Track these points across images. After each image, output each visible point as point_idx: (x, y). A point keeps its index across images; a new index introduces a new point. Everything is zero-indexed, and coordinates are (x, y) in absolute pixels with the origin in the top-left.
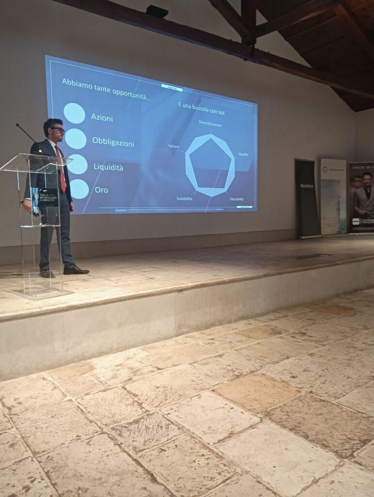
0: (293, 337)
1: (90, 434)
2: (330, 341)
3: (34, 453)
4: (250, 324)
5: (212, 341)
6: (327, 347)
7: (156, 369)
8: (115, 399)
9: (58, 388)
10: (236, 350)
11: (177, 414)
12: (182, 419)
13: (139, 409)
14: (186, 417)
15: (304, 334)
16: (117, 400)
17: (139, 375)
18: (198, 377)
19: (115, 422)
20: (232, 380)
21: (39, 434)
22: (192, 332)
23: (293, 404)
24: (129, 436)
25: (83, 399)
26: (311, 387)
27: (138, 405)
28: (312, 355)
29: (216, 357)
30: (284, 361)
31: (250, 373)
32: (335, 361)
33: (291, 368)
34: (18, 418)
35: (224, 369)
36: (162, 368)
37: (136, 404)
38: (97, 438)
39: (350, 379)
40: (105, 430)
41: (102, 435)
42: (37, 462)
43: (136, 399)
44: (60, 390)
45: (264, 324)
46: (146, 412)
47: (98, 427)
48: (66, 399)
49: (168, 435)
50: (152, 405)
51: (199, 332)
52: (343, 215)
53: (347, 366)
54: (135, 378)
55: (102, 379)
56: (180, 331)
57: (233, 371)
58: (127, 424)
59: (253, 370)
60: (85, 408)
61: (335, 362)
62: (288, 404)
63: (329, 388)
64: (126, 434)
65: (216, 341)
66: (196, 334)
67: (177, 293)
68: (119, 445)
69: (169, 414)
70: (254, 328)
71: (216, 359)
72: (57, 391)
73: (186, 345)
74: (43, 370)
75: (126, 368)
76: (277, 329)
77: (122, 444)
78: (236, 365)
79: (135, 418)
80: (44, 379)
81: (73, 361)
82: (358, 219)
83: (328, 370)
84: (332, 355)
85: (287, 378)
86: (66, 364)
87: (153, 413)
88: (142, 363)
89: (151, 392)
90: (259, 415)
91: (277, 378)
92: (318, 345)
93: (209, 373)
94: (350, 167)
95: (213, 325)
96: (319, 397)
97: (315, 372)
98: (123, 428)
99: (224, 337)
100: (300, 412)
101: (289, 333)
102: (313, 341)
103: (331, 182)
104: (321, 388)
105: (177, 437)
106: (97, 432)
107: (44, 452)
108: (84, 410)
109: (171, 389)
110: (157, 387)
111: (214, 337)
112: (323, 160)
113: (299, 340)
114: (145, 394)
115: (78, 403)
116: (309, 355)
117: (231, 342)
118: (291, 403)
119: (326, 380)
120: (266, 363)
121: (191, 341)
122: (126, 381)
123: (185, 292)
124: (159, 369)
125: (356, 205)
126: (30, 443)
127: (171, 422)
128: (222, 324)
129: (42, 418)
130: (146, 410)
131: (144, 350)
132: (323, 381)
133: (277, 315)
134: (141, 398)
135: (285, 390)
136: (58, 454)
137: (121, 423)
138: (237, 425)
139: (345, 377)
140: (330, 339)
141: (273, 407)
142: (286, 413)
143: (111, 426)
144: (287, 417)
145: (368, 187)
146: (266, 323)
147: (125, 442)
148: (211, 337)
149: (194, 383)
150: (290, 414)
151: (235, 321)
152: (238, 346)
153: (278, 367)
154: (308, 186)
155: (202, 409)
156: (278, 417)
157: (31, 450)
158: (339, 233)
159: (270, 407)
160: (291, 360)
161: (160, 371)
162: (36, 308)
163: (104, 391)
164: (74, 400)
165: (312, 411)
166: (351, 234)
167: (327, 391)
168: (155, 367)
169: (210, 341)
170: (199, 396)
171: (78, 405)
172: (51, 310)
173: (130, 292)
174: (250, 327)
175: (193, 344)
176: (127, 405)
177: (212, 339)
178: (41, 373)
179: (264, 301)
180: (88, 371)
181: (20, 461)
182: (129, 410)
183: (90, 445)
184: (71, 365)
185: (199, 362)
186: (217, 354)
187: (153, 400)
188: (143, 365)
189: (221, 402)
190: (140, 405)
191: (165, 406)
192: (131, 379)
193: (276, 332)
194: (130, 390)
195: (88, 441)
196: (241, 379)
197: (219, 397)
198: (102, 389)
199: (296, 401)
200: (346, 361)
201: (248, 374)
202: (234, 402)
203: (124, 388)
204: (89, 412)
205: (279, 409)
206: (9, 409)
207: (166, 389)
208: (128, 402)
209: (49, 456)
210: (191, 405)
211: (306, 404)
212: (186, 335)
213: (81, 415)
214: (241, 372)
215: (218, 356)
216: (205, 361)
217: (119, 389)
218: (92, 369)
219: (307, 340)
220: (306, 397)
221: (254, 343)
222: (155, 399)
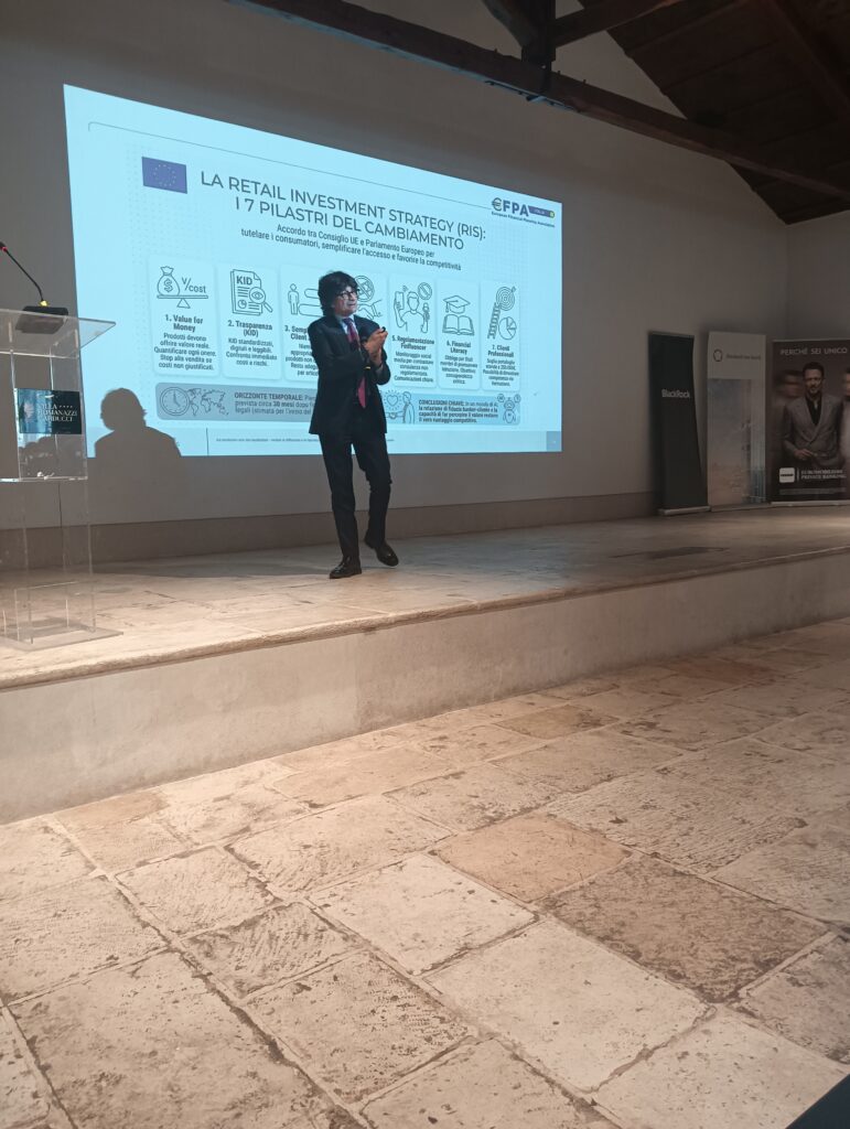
0: (625, 732)
1: (140, 953)
2: (708, 742)
3: (7, 997)
4: (532, 704)
5: (441, 743)
6: (700, 755)
7: (307, 806)
8: (204, 873)
9: (77, 849)
10: (494, 762)
11: (344, 905)
12: (354, 917)
13: (258, 896)
14: (364, 913)
15: (651, 726)
16: (210, 876)
17: (266, 820)
18: (403, 823)
19: (200, 926)
20: (477, 829)
21: (21, 953)
22: (399, 723)
23: (611, 882)
24: (229, 957)
25: (131, 875)
26: (656, 842)
27: (258, 887)
28: (665, 771)
29: (446, 778)
30: (599, 786)
31: (519, 814)
32: (716, 785)
33: (614, 802)
35: (463, 804)
36: (322, 803)
37: (252, 884)
38: (156, 960)
39: (748, 826)
40: (176, 943)
41: (167, 955)
42: (11, 1018)
43: (254, 873)
44: (83, 855)
45: (564, 704)
46: (273, 902)
47: (159, 938)
48: (93, 874)
49: (320, 952)
50: (289, 886)
51: (413, 724)
52: (759, 461)
53: (741, 796)
54: (255, 827)
55: (181, 829)
56: (370, 721)
57: (484, 809)
58: (227, 929)
59: (528, 805)
60: (135, 894)
61: (717, 788)
62: (601, 882)
63: (695, 846)
64: (222, 951)
65: (451, 742)
66: (407, 728)
67: (361, 635)
68: (204, 978)
69: (326, 905)
70: (541, 714)
71: (447, 782)
72: (73, 857)
73: (382, 751)
74: (46, 809)
75: (238, 804)
76: (591, 714)
77: (210, 974)
78: (491, 795)
79: (247, 916)
80: (47, 830)
81: (116, 790)
82: (791, 471)
83: (697, 804)
84: (711, 771)
85: (604, 823)
86: (101, 797)
87: (290, 905)
88: (278, 793)
89: (291, 857)
90: (533, 907)
91: (581, 823)
92: (680, 751)
93: (428, 813)
94: (775, 349)
95: (446, 707)
96: (673, 866)
97: (669, 809)
98: (218, 938)
99: (470, 733)
100: (624, 899)
101: (620, 722)
102: (671, 740)
103: (732, 384)
104: (678, 845)
105: (340, 958)
106: (156, 948)
107: (29, 994)
108: (131, 898)
109: (338, 850)
110: (306, 847)
111: (446, 734)
112: (712, 335)
113: (639, 740)
114: (276, 861)
115: (121, 883)
116: (658, 771)
117: (484, 744)
118: (607, 880)
119: (692, 829)
120: (559, 791)
121: (392, 743)
122: (236, 834)
123: (382, 633)
124: (313, 806)
125: (787, 436)
127: (330, 924)
128: (467, 705)
129: (32, 917)
130: (276, 899)
131: (284, 764)
132: (684, 830)
133: (595, 684)
134: (267, 871)
135: (595, 851)
136: (62, 999)
137: (214, 929)
138: (479, 929)
139: (736, 822)
140: (708, 738)
141: (566, 889)
142: (593, 902)
143: (190, 935)
144: (595, 909)
145: (814, 396)
146: (568, 703)
147: (218, 970)
148: (440, 734)
149: (392, 836)
150: (602, 904)
151: (499, 698)
152: (499, 753)
153: (586, 799)
154: (678, 394)
155: (404, 895)
156: (575, 911)
158: (749, 501)
159: (558, 889)
160: (615, 783)
161: (314, 811)
162: (28, 668)
163: (183, 856)
164: (110, 876)
165: (652, 896)
166: (774, 503)
167: (692, 852)
168: (306, 802)
169: (436, 743)
170: (399, 866)
171: (120, 887)
172: (62, 672)
173: (251, 632)
174: (530, 711)
175: (397, 750)
176: (231, 888)
177: (442, 738)
178: (40, 817)
179: (566, 652)
180: (151, 812)
182: (235, 898)
183: (139, 977)
184: (113, 798)
185: (408, 789)
186: (451, 771)
187: (294, 874)
188: (279, 797)
189: (445, 876)
190: (262, 886)
191: (319, 888)
192: (247, 829)
193: (589, 722)
194: (243, 853)
195: (134, 968)
196: (500, 827)
197: (446, 869)
198: (178, 852)
199: (619, 873)
200: (741, 785)
201: (515, 815)
202: (478, 877)
203: (229, 849)
204: (142, 904)
205: (579, 893)
207: (326, 849)
208: (234, 881)
209: (40, 1004)
210: (379, 885)
211: (642, 881)
212: (385, 730)
213: (124, 911)
214: (501, 811)
215: (452, 775)
216: (421, 786)
217: (218, 851)
218: (159, 808)
219: (658, 739)
220: (642, 866)
221: (536, 746)
222: (298, 873)
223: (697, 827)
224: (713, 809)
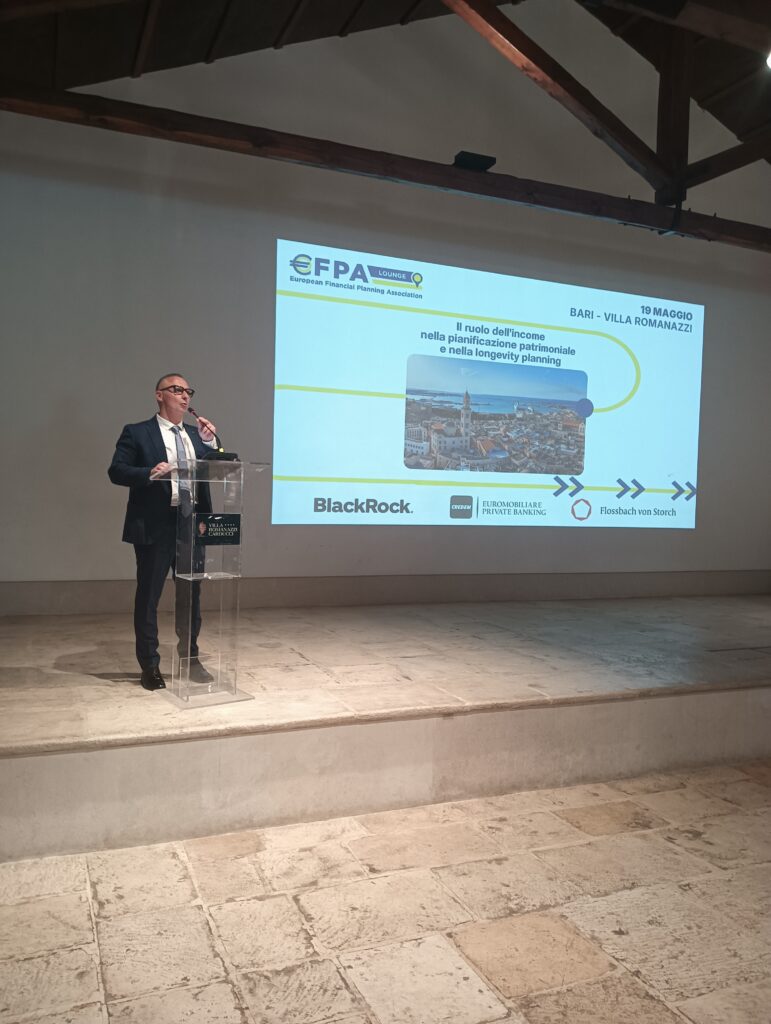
0: (670, 839)
1: (205, 979)
2: (742, 861)
3: (109, 996)
4: (597, 795)
5: (499, 825)
6: (728, 875)
7: (367, 869)
8: (272, 918)
9: (190, 878)
10: (536, 853)
11: (363, 969)
12: (365, 984)
13: (303, 947)
14: (375, 980)
15: (697, 835)
16: (274, 922)
17: (332, 877)
18: (437, 901)
19: (253, 964)
20: (495, 918)
21: (127, 961)
22: (470, 798)
23: (586, 994)
24: (265, 996)
25: (220, 908)
26: (644, 961)
27: (306, 939)
28: (685, 887)
29: (490, 862)
30: (619, 893)
31: (538, 910)
32: (727, 910)
33: (625, 912)
34: (108, 926)
35: (493, 891)
36: (380, 868)
37: (302, 935)
38: (214, 988)
39: (737, 960)
40: (232, 976)
41: (224, 984)
42: (107, 1015)
43: (307, 926)
44: (192, 883)
45: (625, 800)
46: (312, 955)
47: (222, 969)
48: (195, 903)
49: (330, 1008)
50: (329, 943)
51: (483, 800)
55: (268, 873)
56: (443, 794)
57: (509, 899)
58: (271, 972)
59: (548, 902)
60: (218, 927)
61: (727, 915)
62: (577, 991)
63: (678, 971)
64: (261, 991)
65: (509, 825)
66: (475, 803)
68: (242, 1010)
69: (350, 967)
71: (489, 866)
72: (185, 884)
73: (446, 825)
75: (316, 857)
76: (646, 814)
77: (247, 1008)
78: (521, 886)
79: (289, 964)
80: (175, 855)
81: (231, 828)
83: (700, 927)
84: (730, 894)
85: (606, 932)
86: (219, 832)
87: (324, 960)
88: (349, 852)
89: (339, 916)
90: (510, 1004)
91: (586, 930)
92: (710, 867)
93: (461, 894)
95: (516, 788)
96: (647, 987)
97: (671, 927)
98: (262, 978)
99: (528, 818)
100: (591, 1013)
101: (669, 827)
102: (708, 854)
104: (662, 967)
105: (343, 1016)
106: (217, 978)
107: (123, 997)
108: (214, 930)
109: (377, 917)
110: (354, 909)
111: (507, 816)
113: (677, 849)
114: (326, 918)
115: (210, 915)
116: (680, 887)
117: (535, 832)
118: (584, 990)
119: (682, 952)
120: (581, 892)
121: (458, 818)
122: (305, 886)
123: (459, 718)
124: (373, 870)
126: (108, 976)
127: (346, 984)
128: (536, 788)
129: (142, 932)
130: (315, 952)
132: (675, 953)
133: (664, 780)
134: (316, 926)
135: (585, 959)
136: (143, 1006)
137: (262, 969)
138: (459, 1014)
139: (729, 953)
140: (746, 856)
141: (545, 992)
142: (562, 1009)
143: (244, 971)
144: (561, 1017)
146: (630, 798)
147: (254, 1006)
148: (502, 814)
149: (424, 912)
150: (569, 1013)
151: (567, 784)
152: (545, 845)
153: (602, 905)
155: (413, 970)
156: (544, 1015)
157: (105, 989)
159: (537, 990)
160: (636, 892)
161: (372, 876)
163: (260, 899)
164: (205, 907)
165: (616, 1014)
167: (671, 977)
168: (368, 865)
169: (494, 824)
170: (418, 941)
171: (209, 918)
174: (592, 802)
175: (459, 825)
176: (286, 935)
177: (502, 820)
178: (173, 843)
180: (250, 853)
181: (82, 1007)
182: (286, 945)
183: (198, 1000)
184: (229, 834)
185: (454, 868)
186: (496, 856)
187: (336, 933)
188: (349, 856)
189: (451, 959)
190: (309, 938)
191: (350, 949)
192: (314, 883)
193: (641, 822)
194: (305, 905)
195: (197, 991)
196: (516, 920)
197: (455, 952)
198: (258, 895)
199: (597, 986)
201: (533, 910)
202: (477, 966)
203: (296, 899)
204: (220, 936)
205: (554, 998)
206: (101, 905)
207: (368, 914)
208: (290, 930)
209: (127, 1008)
210: (396, 957)
211: (613, 998)
212: (456, 803)
213: (205, 939)
214: (523, 904)
215: (496, 860)
216: (466, 866)
217: (287, 899)
218: (258, 850)
219: (697, 851)
220: (620, 982)
221: (581, 842)
222: (340, 932)
223: (688, 951)
224: (713, 935)
